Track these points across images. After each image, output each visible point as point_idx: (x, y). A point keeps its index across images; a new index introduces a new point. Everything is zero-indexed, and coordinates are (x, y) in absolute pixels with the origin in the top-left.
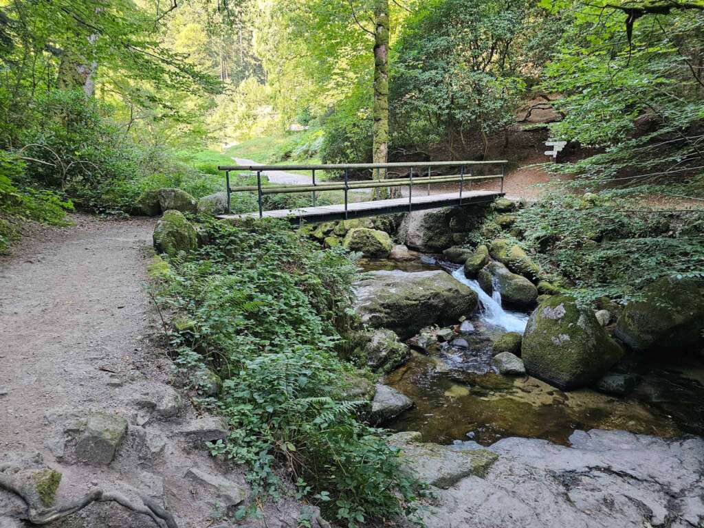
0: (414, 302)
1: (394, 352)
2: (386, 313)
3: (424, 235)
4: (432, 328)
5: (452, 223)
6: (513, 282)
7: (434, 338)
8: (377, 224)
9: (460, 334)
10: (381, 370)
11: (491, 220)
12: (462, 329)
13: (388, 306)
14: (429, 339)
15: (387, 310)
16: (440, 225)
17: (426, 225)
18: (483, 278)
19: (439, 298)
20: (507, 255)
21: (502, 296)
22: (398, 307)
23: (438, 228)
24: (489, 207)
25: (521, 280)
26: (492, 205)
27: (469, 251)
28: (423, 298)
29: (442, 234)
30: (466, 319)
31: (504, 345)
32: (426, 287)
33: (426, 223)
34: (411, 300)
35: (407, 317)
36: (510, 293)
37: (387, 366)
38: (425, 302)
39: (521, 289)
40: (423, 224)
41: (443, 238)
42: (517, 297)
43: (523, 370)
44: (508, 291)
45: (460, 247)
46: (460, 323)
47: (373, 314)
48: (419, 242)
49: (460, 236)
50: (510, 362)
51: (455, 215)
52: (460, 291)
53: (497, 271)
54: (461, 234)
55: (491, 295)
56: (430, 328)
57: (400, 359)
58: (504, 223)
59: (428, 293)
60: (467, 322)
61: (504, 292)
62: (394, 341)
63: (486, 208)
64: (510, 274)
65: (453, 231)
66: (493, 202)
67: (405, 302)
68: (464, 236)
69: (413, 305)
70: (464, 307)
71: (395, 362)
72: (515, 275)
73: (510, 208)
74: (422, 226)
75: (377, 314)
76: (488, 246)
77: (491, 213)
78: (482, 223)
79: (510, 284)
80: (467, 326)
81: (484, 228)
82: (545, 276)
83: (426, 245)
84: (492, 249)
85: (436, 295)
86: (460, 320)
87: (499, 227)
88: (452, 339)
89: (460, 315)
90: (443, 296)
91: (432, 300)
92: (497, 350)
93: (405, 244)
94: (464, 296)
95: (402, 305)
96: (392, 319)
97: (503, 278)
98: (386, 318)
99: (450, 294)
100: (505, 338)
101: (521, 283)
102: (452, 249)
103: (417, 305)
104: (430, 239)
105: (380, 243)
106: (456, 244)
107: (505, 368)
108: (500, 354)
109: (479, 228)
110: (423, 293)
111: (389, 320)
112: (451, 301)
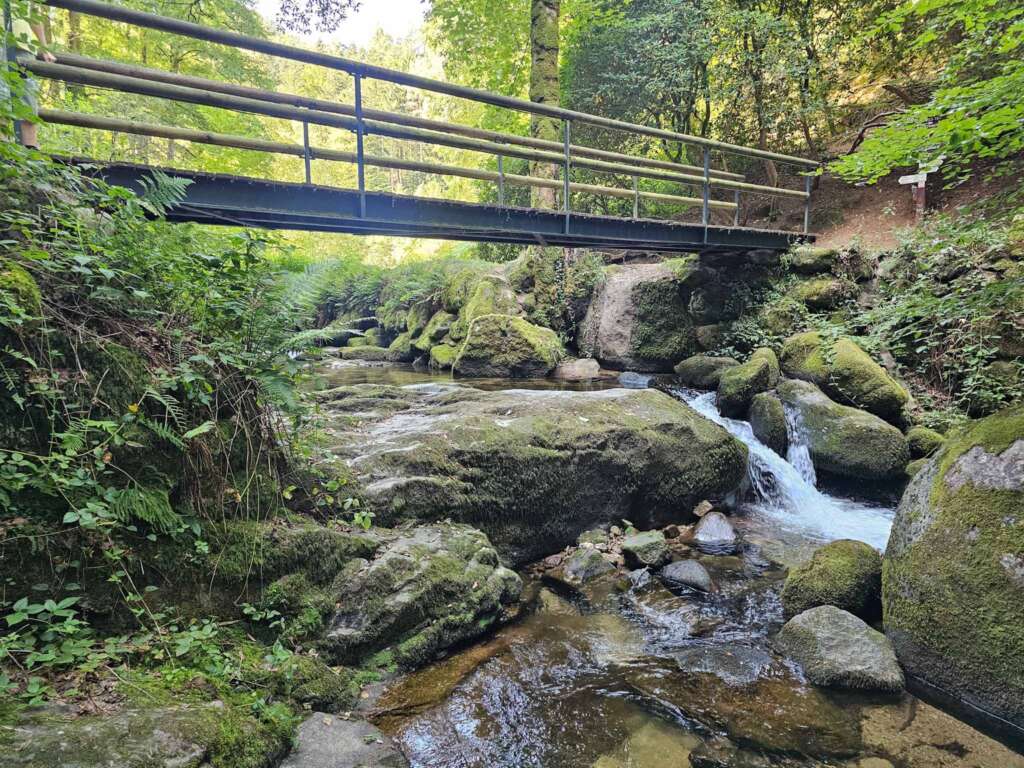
0: (556, 453)
1: (450, 596)
2: (465, 479)
3: (633, 332)
4: (615, 529)
5: (695, 303)
6: (841, 423)
7: (616, 556)
8: (535, 315)
9: (695, 549)
10: (385, 656)
11: (783, 294)
12: (701, 537)
13: (477, 459)
14: (593, 558)
15: (472, 470)
16: (667, 308)
17: (638, 311)
18: (762, 413)
19: (634, 445)
20: (825, 362)
21: (815, 456)
22: (506, 463)
23: (663, 315)
24: (778, 264)
25: (862, 419)
26: (784, 258)
27: (731, 360)
28: (583, 443)
29: (672, 328)
30: (714, 510)
31: (820, 585)
32: (599, 416)
33: (637, 305)
34: (549, 447)
35: (534, 494)
36: (835, 447)
37: (416, 641)
38: (591, 455)
39: (862, 438)
40: (631, 308)
41: (676, 338)
42: (855, 457)
43: (894, 676)
44: (831, 445)
45: (712, 355)
46: (695, 520)
47: (414, 478)
48: (621, 350)
49: (712, 331)
50: (846, 644)
51: (701, 284)
52: (697, 432)
53: (800, 397)
54: (714, 326)
55: (783, 453)
56: (608, 530)
57: (470, 616)
58: (815, 298)
59: (600, 429)
60: (714, 518)
61: (818, 448)
62: (468, 558)
63: (770, 266)
64: (831, 405)
65: (697, 322)
66: (786, 252)
67: (528, 451)
68: (722, 330)
69: (552, 460)
70: (706, 474)
71: (450, 627)
72: (847, 408)
73: (828, 262)
74: (627, 312)
75: (432, 479)
76: (777, 351)
77: (782, 276)
78: (761, 301)
79: (832, 428)
80: (714, 530)
81: (767, 312)
82: (922, 416)
83: (637, 355)
84: (788, 356)
85: (624, 438)
86: (696, 512)
87: (802, 307)
88: (667, 561)
89: (697, 500)
90: (646, 441)
91: (610, 452)
92: (801, 599)
93: (595, 357)
94: (706, 448)
95: (520, 457)
96: (487, 497)
97: (814, 414)
98: (466, 491)
99: (668, 439)
100: (822, 559)
101: (864, 425)
102: (695, 360)
103: (566, 462)
104: (647, 341)
105: (529, 345)
106: (701, 348)
107: (826, 664)
108: (806, 614)
109: (754, 312)
110: (588, 429)
111: (475, 497)
112: (670, 457)
